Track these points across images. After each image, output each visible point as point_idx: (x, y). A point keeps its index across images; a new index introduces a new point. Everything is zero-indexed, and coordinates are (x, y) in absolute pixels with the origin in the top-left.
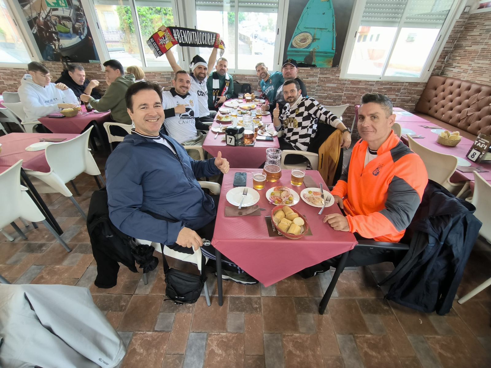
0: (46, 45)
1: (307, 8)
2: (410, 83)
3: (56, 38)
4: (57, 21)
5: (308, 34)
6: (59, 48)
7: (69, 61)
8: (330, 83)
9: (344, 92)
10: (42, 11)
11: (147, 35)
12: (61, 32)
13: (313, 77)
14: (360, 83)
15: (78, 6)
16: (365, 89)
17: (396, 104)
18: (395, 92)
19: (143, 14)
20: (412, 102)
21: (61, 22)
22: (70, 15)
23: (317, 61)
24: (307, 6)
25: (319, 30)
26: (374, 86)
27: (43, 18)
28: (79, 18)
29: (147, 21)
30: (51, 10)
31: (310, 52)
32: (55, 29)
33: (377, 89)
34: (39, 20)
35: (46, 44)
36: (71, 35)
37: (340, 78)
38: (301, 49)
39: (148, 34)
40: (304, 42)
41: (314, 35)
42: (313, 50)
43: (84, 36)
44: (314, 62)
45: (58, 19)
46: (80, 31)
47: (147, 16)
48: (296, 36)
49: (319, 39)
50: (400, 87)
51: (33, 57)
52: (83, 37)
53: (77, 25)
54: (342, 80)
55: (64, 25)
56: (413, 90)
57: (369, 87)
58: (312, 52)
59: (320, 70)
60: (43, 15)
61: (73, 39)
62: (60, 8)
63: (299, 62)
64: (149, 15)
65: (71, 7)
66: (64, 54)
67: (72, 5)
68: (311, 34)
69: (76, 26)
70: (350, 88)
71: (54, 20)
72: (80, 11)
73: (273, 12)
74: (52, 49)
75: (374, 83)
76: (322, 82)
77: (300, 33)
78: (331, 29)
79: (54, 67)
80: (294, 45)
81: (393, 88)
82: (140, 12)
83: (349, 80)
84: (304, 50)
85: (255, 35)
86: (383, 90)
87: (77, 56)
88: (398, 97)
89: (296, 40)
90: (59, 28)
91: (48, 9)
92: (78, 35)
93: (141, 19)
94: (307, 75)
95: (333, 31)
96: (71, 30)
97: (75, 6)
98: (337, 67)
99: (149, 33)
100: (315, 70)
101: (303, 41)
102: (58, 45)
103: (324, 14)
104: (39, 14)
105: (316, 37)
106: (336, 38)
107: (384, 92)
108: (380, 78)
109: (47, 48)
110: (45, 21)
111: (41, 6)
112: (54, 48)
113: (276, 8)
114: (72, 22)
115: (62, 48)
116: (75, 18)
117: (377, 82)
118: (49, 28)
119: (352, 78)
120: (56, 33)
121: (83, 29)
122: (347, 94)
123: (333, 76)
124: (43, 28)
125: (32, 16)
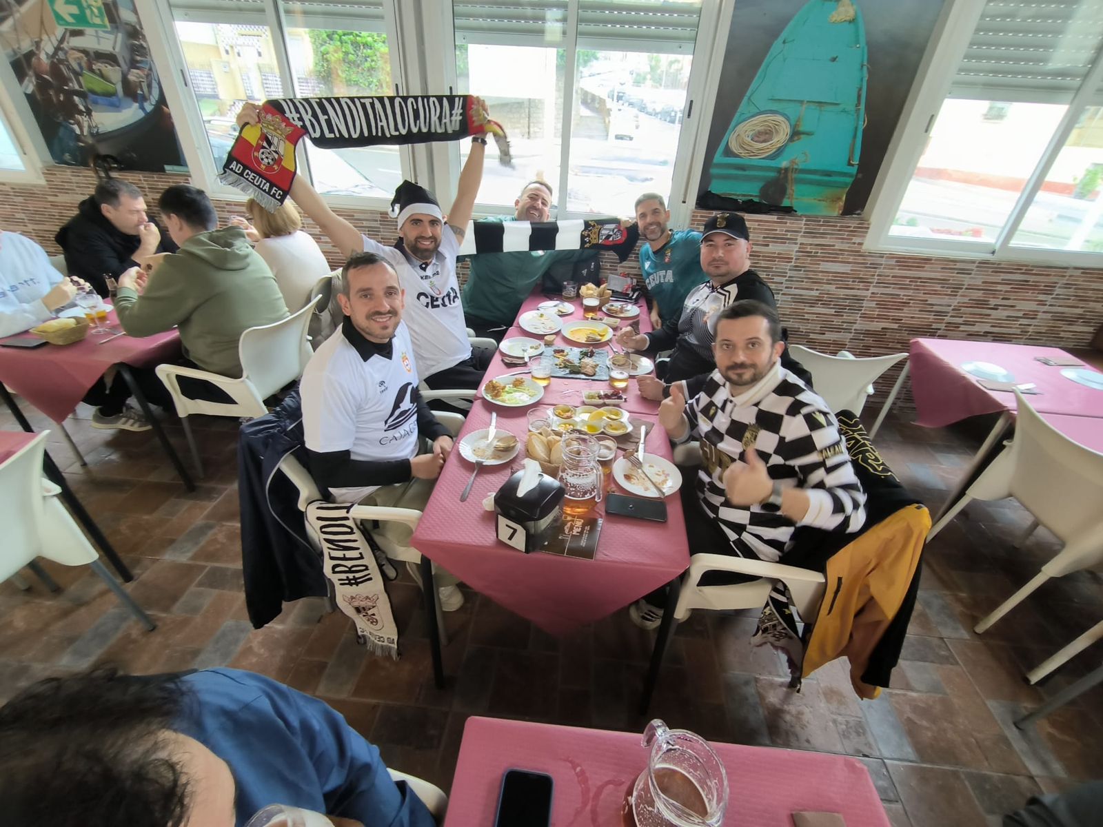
0: (60, 124)
1: (784, 42)
2: (1086, 271)
3: (82, 108)
4: (84, 64)
5: (780, 118)
6: (92, 135)
7: (116, 165)
8: (832, 261)
9: (872, 289)
10: (45, 37)
11: (374, 89)
12: (94, 92)
13: (782, 243)
14: (926, 263)
15: (133, 24)
16: (939, 284)
17: (1035, 326)
18: (1038, 293)
19: (366, 42)
20: (1087, 322)
21: (94, 67)
22: (114, 49)
23: (798, 196)
24: (784, 35)
25: (813, 106)
26: (970, 274)
27: (47, 54)
28: (139, 58)
29: (375, 58)
30: (68, 34)
31: (779, 170)
32: (81, 86)
33: (980, 284)
34: (39, 59)
35: (58, 121)
36: (119, 100)
37: (864, 247)
38: (755, 161)
39: (376, 86)
40: (765, 141)
41: (799, 120)
42: (787, 166)
43: (152, 105)
44: (789, 198)
45: (85, 59)
46: (142, 90)
47: (376, 45)
48: (740, 123)
49: (808, 134)
50: (1054, 279)
51: (25, 154)
52: (149, 107)
53: (134, 76)
54: (871, 254)
55: (102, 75)
56: (1094, 290)
57: (953, 277)
58: (786, 170)
59: (805, 224)
60: (48, 47)
61: (124, 111)
62: (89, 31)
63: (745, 199)
64: (381, 44)
65: (117, 28)
66: (103, 149)
67: (118, 20)
68: (788, 119)
69: (131, 78)
70: (893, 277)
71: (75, 59)
72: (140, 39)
73: (680, 50)
74: (74, 134)
75: (973, 267)
76: (809, 256)
77: (753, 116)
78: (851, 107)
79: (77, 183)
80: (734, 147)
81: (1033, 282)
82: (360, 36)
83: (892, 256)
84: (760, 164)
85: (619, 93)
86: (999, 287)
87: (135, 155)
88: (1046, 308)
89: (741, 134)
90: (89, 81)
91: (59, 31)
92: (136, 102)
93: (362, 53)
94: (764, 237)
95: (858, 111)
96: (119, 88)
97: (127, 24)
98: (858, 214)
99: (377, 84)
100: (790, 223)
101: (761, 139)
102: (89, 127)
103: (834, 59)
104: (38, 44)
105: (801, 129)
106: (864, 131)
107: (1001, 291)
108: (993, 253)
109: (61, 132)
110: (52, 62)
111: (42, 23)
112: (78, 132)
113: (690, 39)
114: (119, 66)
115: (97, 132)
116: (127, 56)
117: (983, 264)
118: (65, 81)
119: (900, 250)
120: (82, 95)
121: (149, 86)
122: (881, 294)
123: (842, 243)
124: (48, 80)
125: (19, 48)
